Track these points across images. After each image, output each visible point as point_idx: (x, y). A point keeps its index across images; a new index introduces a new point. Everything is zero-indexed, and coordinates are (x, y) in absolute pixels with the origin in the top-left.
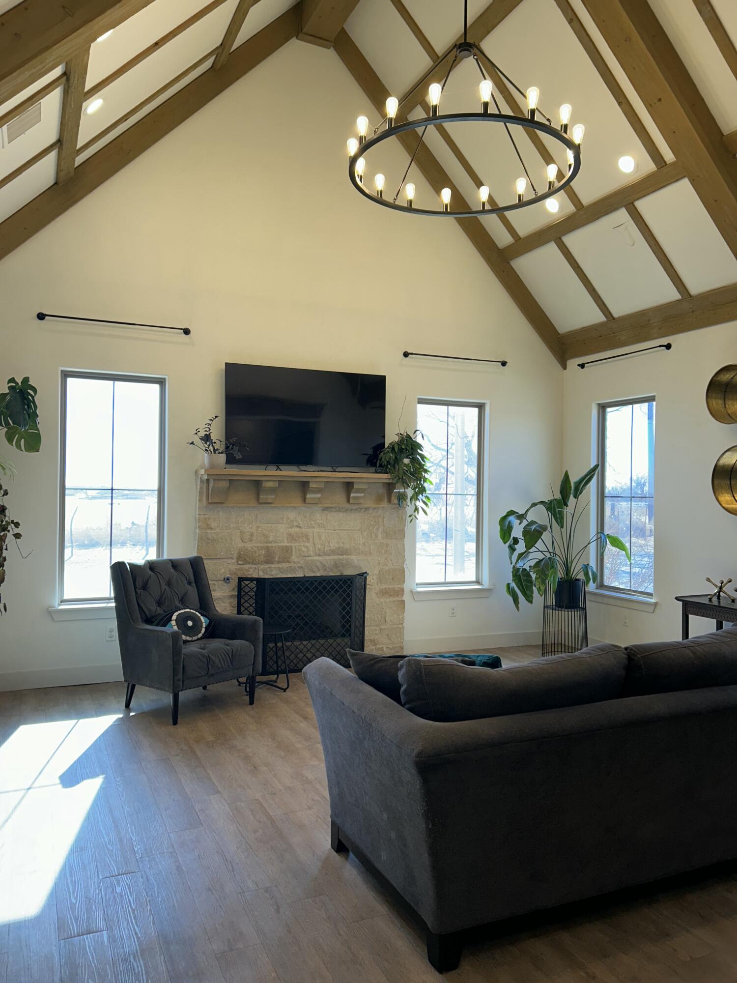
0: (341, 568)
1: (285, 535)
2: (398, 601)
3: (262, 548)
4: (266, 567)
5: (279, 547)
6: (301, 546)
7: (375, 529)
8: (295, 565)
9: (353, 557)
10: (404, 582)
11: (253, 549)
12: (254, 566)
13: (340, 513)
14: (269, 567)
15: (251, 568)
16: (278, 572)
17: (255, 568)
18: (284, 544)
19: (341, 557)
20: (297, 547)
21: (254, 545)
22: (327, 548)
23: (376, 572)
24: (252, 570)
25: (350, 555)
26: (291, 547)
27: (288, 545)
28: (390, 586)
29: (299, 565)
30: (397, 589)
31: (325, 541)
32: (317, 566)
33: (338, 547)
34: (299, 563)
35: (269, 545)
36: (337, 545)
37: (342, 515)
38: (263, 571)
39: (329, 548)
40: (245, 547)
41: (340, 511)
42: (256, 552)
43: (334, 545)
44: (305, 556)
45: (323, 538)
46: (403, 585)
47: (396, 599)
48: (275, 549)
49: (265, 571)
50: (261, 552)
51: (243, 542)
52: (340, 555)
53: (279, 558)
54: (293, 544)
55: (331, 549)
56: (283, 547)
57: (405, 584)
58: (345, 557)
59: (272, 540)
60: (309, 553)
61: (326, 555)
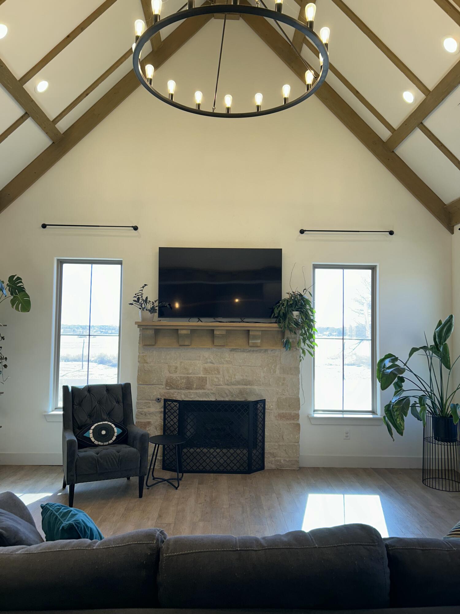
0: (245, 395)
1: (202, 369)
2: (293, 424)
3: (184, 378)
4: (187, 392)
5: (197, 377)
6: (213, 377)
7: (273, 366)
8: (209, 392)
9: (255, 387)
10: (299, 409)
11: (177, 378)
12: (178, 391)
13: (245, 353)
14: (189, 392)
15: (176, 392)
16: (196, 396)
17: (179, 392)
18: (200, 376)
19: (245, 387)
20: (210, 378)
21: (178, 375)
22: (233, 380)
23: (275, 399)
24: (176, 394)
25: (253, 385)
26: (206, 377)
27: (203, 376)
28: (287, 412)
29: (212, 392)
30: (293, 414)
31: (232, 374)
32: (226, 393)
33: (242, 379)
34: (212, 390)
35: (188, 375)
36: (242, 377)
37: (246, 355)
38: (185, 395)
39: (235, 380)
40: (171, 377)
41: (244, 352)
42: (179, 381)
43: (238, 377)
44: (217, 385)
45: (231, 371)
46: (299, 411)
47: (292, 422)
48: (194, 379)
49: (186, 395)
50: (183, 380)
51: (170, 373)
52: (245, 385)
53: (197, 386)
54: (207, 376)
55: (237, 380)
56: (199, 377)
57: (300, 411)
58: (249, 387)
59: (191, 372)
60: (220, 383)
61: (233, 385)
